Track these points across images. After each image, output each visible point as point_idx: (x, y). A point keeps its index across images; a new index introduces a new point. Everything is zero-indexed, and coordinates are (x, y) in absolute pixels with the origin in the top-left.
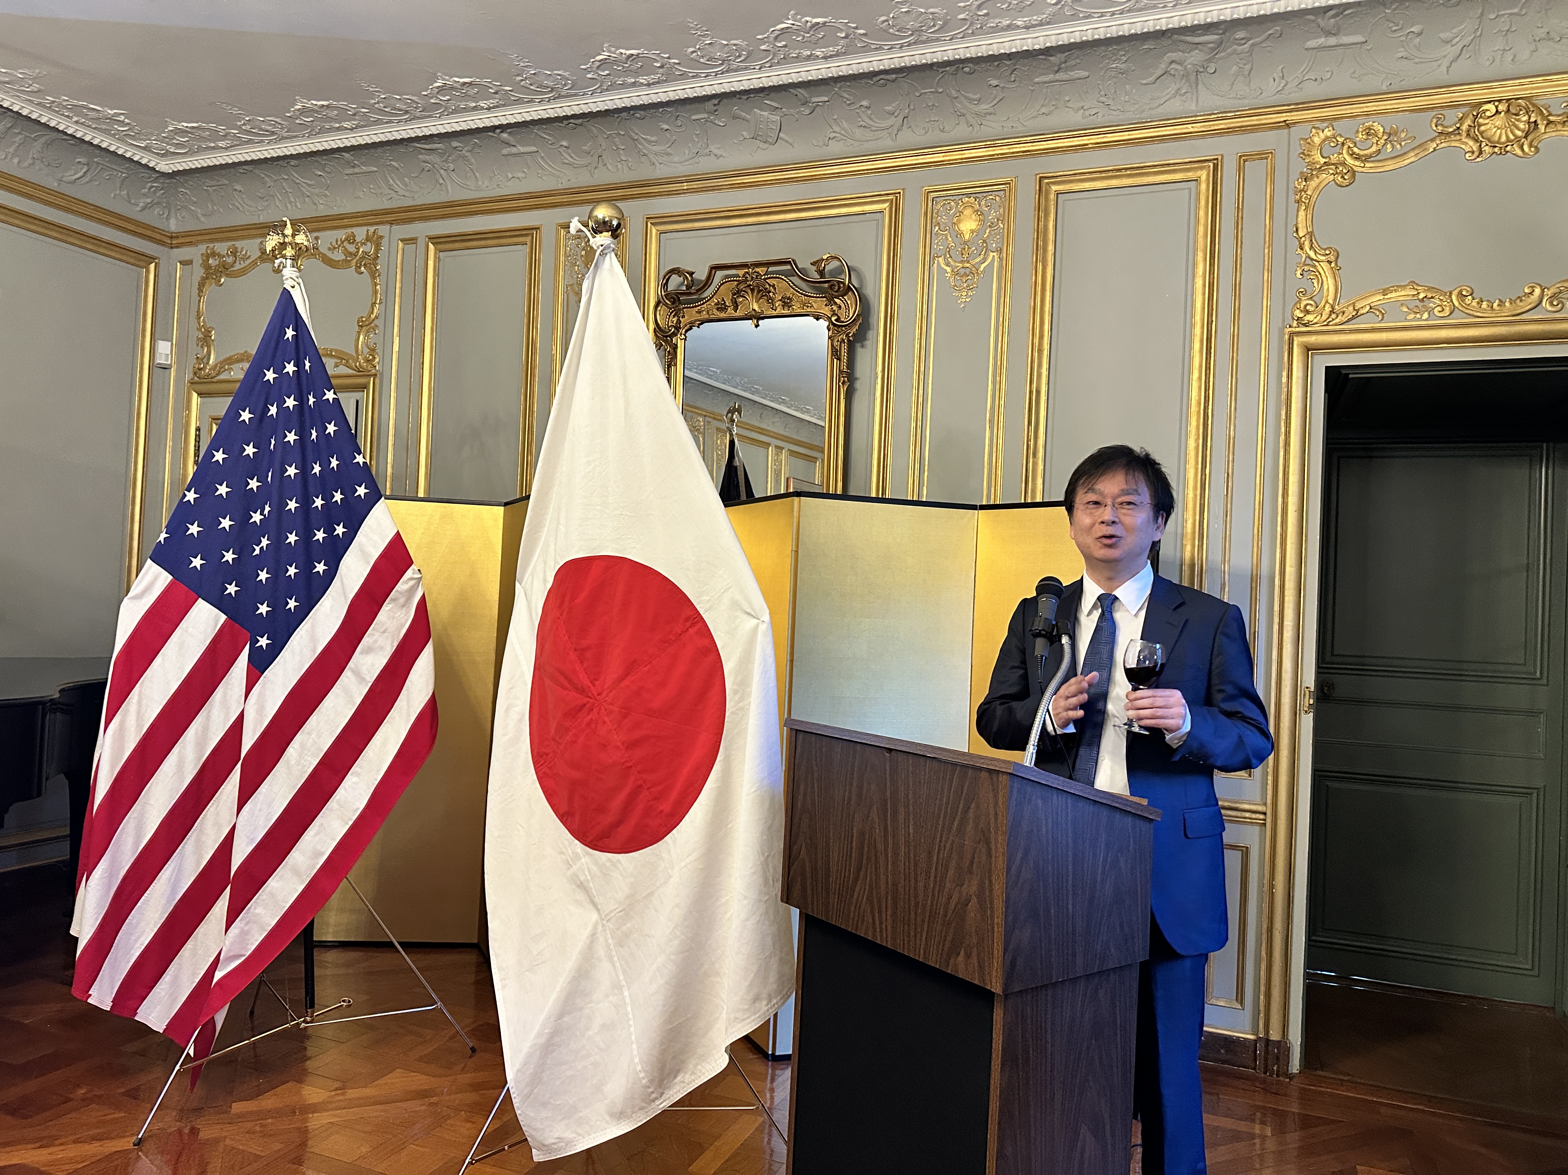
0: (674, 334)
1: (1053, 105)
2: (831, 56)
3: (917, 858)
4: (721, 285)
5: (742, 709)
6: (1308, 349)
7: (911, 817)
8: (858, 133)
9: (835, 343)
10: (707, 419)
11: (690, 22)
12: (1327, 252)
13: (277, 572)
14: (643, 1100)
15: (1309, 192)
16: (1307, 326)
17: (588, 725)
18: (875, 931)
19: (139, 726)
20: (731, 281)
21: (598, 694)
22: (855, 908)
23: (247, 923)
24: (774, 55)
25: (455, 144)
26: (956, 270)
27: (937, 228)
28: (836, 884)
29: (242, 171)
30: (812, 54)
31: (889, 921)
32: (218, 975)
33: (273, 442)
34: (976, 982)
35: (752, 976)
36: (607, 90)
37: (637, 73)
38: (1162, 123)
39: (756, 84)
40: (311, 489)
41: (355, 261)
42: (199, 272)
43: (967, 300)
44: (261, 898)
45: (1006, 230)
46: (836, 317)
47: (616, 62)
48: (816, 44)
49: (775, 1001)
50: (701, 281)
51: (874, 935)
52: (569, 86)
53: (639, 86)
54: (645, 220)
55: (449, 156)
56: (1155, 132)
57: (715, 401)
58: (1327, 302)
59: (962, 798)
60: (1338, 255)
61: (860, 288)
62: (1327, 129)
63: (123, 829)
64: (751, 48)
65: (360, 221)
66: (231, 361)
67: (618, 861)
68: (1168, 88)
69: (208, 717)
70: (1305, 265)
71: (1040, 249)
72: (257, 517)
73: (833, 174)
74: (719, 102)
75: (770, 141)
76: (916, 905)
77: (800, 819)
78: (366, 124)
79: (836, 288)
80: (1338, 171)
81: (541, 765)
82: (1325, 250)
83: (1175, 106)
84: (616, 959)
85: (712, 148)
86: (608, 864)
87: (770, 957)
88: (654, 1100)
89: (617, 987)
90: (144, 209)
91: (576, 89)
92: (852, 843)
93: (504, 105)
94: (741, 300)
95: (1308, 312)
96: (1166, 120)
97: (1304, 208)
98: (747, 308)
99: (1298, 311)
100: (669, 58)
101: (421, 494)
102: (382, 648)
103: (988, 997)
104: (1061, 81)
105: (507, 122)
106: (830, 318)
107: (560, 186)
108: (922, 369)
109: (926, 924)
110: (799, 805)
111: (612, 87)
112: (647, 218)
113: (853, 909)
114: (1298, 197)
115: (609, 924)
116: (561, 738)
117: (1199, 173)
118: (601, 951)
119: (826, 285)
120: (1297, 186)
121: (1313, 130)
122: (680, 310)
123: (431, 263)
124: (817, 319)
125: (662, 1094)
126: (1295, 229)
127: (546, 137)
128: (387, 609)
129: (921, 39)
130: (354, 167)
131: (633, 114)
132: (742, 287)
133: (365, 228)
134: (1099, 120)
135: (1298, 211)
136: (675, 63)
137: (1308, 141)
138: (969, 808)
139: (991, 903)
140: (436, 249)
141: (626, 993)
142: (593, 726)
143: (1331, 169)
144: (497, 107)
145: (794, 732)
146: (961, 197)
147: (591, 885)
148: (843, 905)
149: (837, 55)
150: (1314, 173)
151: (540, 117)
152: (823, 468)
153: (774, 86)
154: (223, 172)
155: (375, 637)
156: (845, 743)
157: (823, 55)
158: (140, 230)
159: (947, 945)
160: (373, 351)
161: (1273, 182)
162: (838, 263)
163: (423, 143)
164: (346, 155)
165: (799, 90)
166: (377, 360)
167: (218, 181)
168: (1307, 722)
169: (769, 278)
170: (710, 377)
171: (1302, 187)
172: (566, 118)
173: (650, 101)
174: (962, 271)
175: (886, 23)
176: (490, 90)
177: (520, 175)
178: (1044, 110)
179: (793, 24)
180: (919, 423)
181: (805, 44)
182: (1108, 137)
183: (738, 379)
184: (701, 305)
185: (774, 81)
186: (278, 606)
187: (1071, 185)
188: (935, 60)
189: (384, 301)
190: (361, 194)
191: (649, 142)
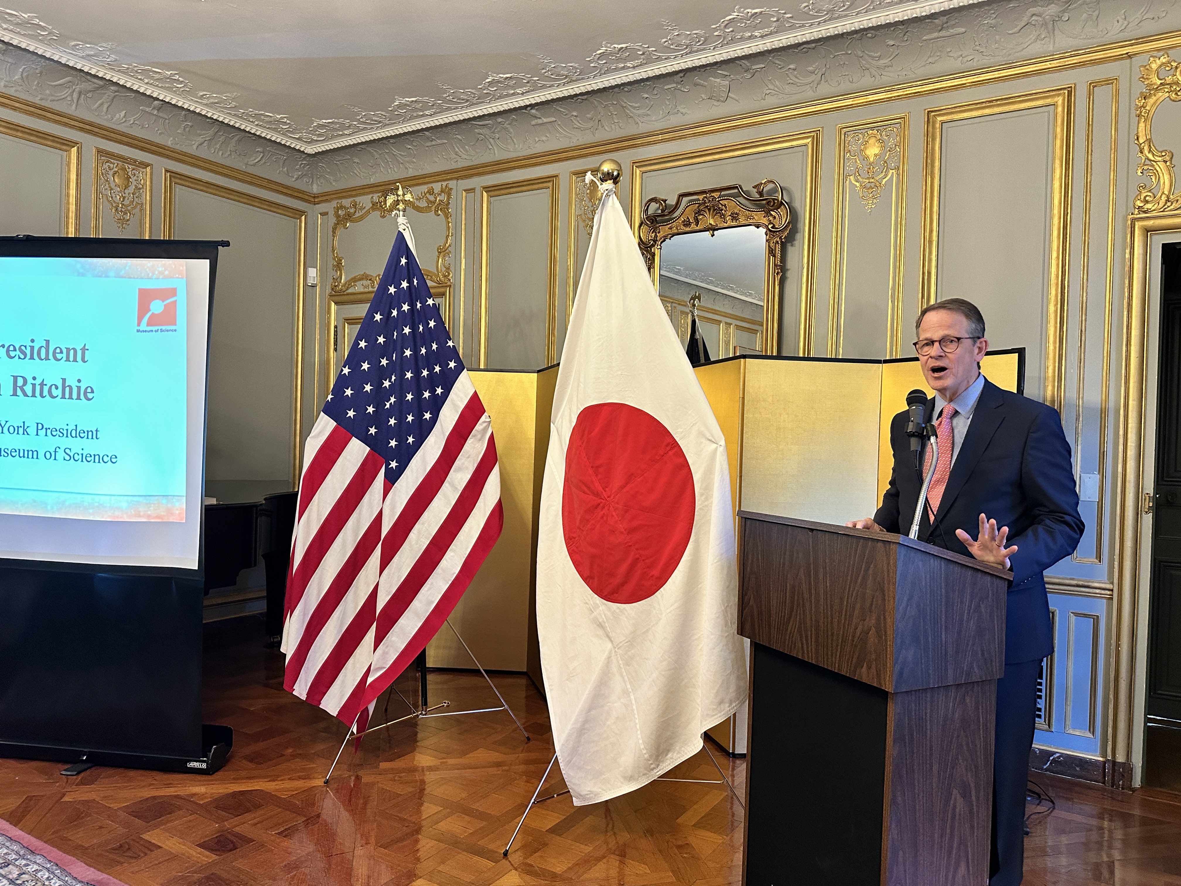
0: (653, 246)
1: (938, 56)
2: (766, 35)
3: (832, 603)
4: (687, 207)
5: (707, 506)
6: (1147, 231)
7: (828, 576)
8: (788, 89)
9: (771, 245)
10: (674, 305)
11: (663, 21)
12: (1163, 154)
13: (401, 419)
14: (646, 769)
15: (1148, 108)
16: (1146, 213)
17: (602, 517)
18: (803, 653)
19: (319, 519)
20: (693, 204)
21: (608, 497)
22: (789, 637)
23: (387, 647)
24: (724, 38)
25: (499, 120)
26: (863, 185)
27: (848, 154)
28: (775, 622)
29: (359, 149)
30: (752, 35)
31: (813, 646)
32: (370, 680)
33: (395, 334)
34: (875, 685)
35: (718, 686)
36: (605, 73)
37: (625, 60)
38: (1025, 62)
39: (712, 60)
40: (420, 364)
41: (434, 206)
42: (333, 220)
43: (873, 206)
44: (395, 630)
45: (902, 153)
46: (772, 225)
47: (611, 54)
48: (756, 27)
49: (734, 704)
50: (672, 205)
51: (803, 655)
52: (578, 73)
53: (627, 69)
54: (632, 164)
55: (495, 129)
56: (1020, 70)
57: (679, 291)
58: (1163, 193)
59: (865, 561)
60: (1173, 156)
61: (790, 203)
62: (1163, 57)
63: (310, 585)
64: (707, 35)
65: (437, 178)
66: (355, 280)
67: (624, 609)
68: (1030, 35)
69: (360, 513)
70: (1144, 165)
71: (929, 164)
72: (387, 384)
73: (769, 120)
74: (684, 75)
75: (722, 99)
76: (832, 634)
77: (749, 578)
78: (441, 111)
79: (772, 204)
80: (1172, 89)
81: (571, 545)
82: (1162, 152)
83: (1037, 48)
84: (625, 674)
85: (679, 108)
86: (618, 611)
87: (730, 674)
88: (653, 769)
89: (626, 692)
90: (297, 179)
91: (583, 74)
92: (786, 594)
93: (533, 90)
94: (701, 217)
95: (1147, 202)
96: (1029, 60)
97: (1144, 120)
98: (705, 223)
99: (1139, 202)
100: (648, 47)
101: (482, 367)
102: (467, 468)
103: (883, 695)
104: (943, 37)
105: (535, 102)
106: (768, 226)
107: (572, 145)
108: (838, 260)
109: (839, 647)
110: (748, 569)
111: (608, 71)
112: (633, 163)
113: (787, 638)
114: (1138, 112)
115: (619, 651)
116: (584, 526)
117: (1056, 99)
118: (614, 669)
119: (764, 202)
120: (1137, 103)
121: (1151, 58)
122: (657, 228)
123: (485, 205)
124: (758, 227)
125: (658, 765)
126: (1136, 137)
127: (562, 110)
128: (470, 442)
129: (834, 16)
130: (432, 141)
131: (623, 89)
132: (702, 208)
133: (440, 184)
134: (974, 64)
135: (1139, 123)
136: (653, 51)
137: (1146, 67)
138: (869, 567)
139: (886, 632)
140: (488, 196)
141: (632, 697)
142: (605, 518)
143: (1166, 88)
144: (528, 92)
145: (744, 520)
146: (866, 130)
147: (607, 625)
148: (780, 635)
149: (771, 33)
150: (1152, 92)
151: (557, 97)
152: (762, 337)
153: (724, 60)
154: (347, 151)
155: (463, 461)
156: (780, 526)
157: (760, 35)
158: (296, 194)
159: (854, 660)
160: (448, 269)
161: (1117, 102)
162: (773, 185)
163: (478, 121)
164: (427, 133)
165: (743, 61)
166: (451, 275)
167: (344, 157)
168: (1148, 520)
169: (720, 200)
170: (676, 273)
171: (1142, 104)
172: (576, 95)
173: (635, 79)
174: (868, 185)
175: (807, 8)
176: (524, 81)
177: (544, 138)
178: (930, 60)
179: (738, 15)
180: (836, 300)
181: (747, 28)
182: (982, 77)
183: (697, 274)
184: (672, 223)
185: (725, 57)
186: (402, 441)
187: (953, 116)
188: (845, 31)
189: (454, 234)
190: (437, 160)
191: (634, 108)
